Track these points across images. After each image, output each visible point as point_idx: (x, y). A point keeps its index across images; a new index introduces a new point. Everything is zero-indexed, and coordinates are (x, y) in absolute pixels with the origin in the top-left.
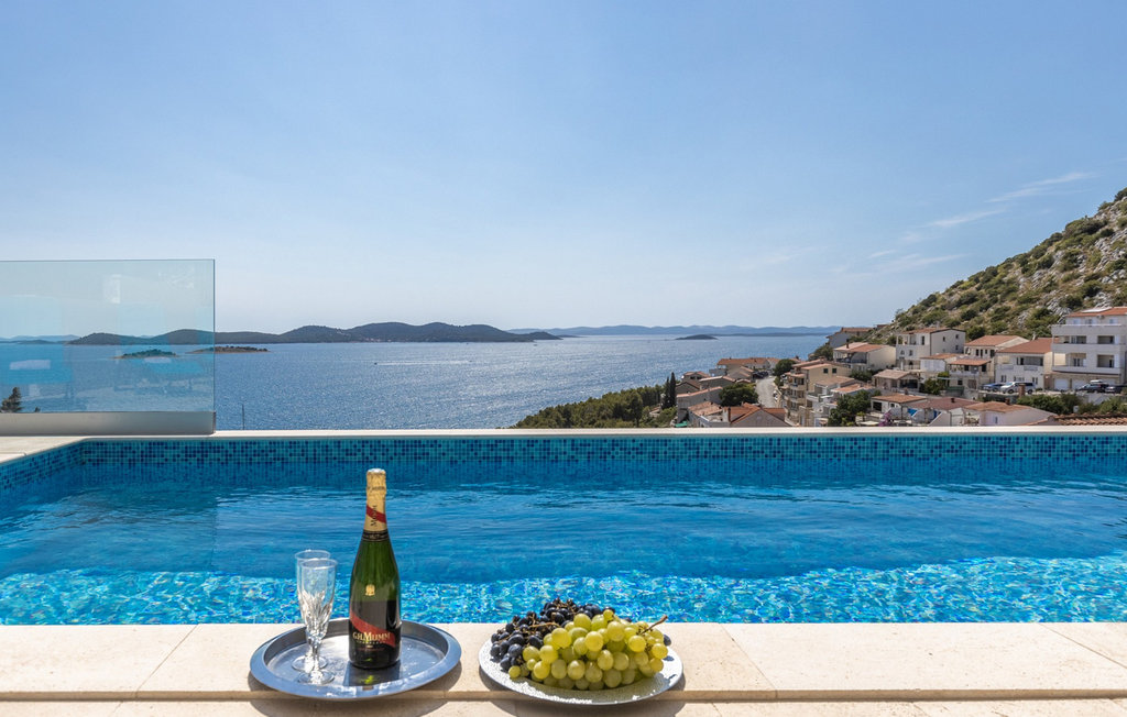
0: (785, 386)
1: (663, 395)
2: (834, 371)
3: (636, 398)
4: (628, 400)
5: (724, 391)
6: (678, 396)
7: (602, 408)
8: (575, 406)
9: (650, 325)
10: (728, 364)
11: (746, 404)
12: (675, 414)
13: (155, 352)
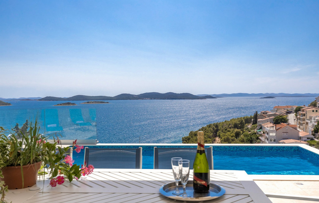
0: (298, 117)
1: (253, 120)
2: (317, 111)
3: (242, 121)
4: (239, 121)
5: (275, 118)
6: (258, 120)
7: (230, 124)
8: (220, 123)
9: (250, 93)
10: (278, 108)
11: (282, 124)
12: (257, 127)
13: (69, 103)
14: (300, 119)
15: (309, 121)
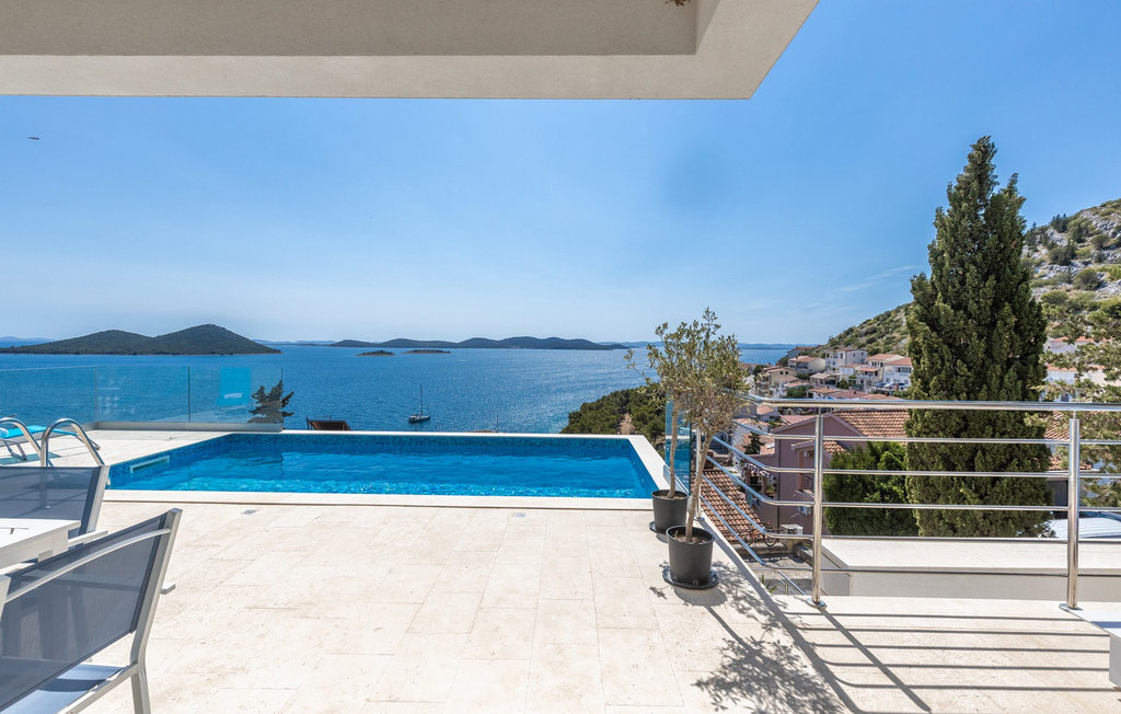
0: (759, 382)
2: (787, 373)
13: (382, 353)
14: (760, 385)
15: (774, 390)
